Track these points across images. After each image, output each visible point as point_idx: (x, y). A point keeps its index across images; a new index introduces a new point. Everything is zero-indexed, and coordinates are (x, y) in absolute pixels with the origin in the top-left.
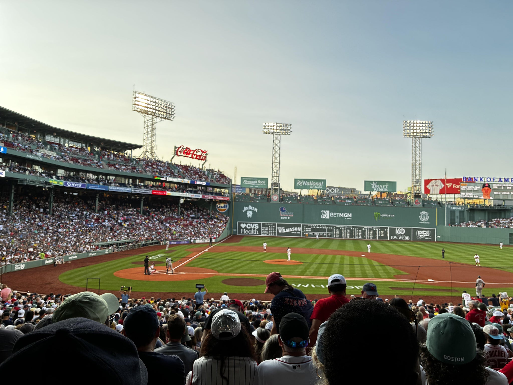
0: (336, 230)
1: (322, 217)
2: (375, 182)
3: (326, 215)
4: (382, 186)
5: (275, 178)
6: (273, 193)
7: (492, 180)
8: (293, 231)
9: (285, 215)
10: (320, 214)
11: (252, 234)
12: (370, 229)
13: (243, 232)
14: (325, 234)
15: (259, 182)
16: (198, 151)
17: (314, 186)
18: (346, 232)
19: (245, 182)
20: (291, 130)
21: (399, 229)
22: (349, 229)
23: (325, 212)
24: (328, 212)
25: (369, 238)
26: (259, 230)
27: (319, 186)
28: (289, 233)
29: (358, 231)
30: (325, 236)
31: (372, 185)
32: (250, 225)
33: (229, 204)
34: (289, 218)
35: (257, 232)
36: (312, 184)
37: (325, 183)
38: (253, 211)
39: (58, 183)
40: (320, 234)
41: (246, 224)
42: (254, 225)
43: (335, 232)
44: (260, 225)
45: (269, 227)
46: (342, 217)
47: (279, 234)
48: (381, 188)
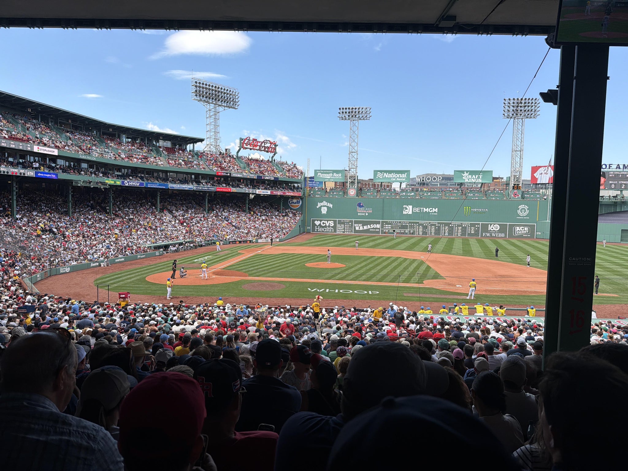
0: (419, 227)
1: (404, 213)
2: (467, 172)
3: (409, 210)
4: (476, 177)
5: (352, 170)
6: (350, 186)
7: (608, 166)
8: (371, 229)
9: (362, 211)
10: (402, 209)
11: (327, 232)
12: (458, 226)
13: (317, 230)
14: (406, 232)
15: (335, 174)
16: (267, 143)
17: (396, 178)
18: (431, 229)
19: (319, 176)
20: (371, 114)
21: (493, 225)
22: (435, 225)
23: (407, 207)
24: (411, 207)
25: (457, 236)
26: (335, 227)
27: (401, 178)
28: (367, 231)
29: (445, 228)
30: (407, 234)
31: (463, 175)
32: (324, 222)
33: (302, 199)
34: (367, 214)
35: (332, 230)
36: (394, 176)
37: (409, 175)
38: (328, 207)
39: (115, 182)
40: (402, 231)
41: (321, 221)
42: (329, 222)
43: (419, 229)
44: (335, 222)
45: (345, 224)
46: (426, 212)
47: (356, 231)
48: (473, 179)
